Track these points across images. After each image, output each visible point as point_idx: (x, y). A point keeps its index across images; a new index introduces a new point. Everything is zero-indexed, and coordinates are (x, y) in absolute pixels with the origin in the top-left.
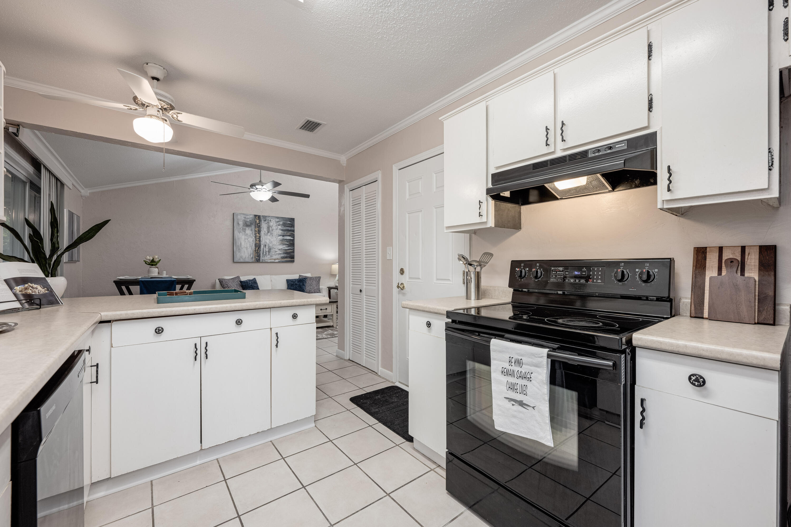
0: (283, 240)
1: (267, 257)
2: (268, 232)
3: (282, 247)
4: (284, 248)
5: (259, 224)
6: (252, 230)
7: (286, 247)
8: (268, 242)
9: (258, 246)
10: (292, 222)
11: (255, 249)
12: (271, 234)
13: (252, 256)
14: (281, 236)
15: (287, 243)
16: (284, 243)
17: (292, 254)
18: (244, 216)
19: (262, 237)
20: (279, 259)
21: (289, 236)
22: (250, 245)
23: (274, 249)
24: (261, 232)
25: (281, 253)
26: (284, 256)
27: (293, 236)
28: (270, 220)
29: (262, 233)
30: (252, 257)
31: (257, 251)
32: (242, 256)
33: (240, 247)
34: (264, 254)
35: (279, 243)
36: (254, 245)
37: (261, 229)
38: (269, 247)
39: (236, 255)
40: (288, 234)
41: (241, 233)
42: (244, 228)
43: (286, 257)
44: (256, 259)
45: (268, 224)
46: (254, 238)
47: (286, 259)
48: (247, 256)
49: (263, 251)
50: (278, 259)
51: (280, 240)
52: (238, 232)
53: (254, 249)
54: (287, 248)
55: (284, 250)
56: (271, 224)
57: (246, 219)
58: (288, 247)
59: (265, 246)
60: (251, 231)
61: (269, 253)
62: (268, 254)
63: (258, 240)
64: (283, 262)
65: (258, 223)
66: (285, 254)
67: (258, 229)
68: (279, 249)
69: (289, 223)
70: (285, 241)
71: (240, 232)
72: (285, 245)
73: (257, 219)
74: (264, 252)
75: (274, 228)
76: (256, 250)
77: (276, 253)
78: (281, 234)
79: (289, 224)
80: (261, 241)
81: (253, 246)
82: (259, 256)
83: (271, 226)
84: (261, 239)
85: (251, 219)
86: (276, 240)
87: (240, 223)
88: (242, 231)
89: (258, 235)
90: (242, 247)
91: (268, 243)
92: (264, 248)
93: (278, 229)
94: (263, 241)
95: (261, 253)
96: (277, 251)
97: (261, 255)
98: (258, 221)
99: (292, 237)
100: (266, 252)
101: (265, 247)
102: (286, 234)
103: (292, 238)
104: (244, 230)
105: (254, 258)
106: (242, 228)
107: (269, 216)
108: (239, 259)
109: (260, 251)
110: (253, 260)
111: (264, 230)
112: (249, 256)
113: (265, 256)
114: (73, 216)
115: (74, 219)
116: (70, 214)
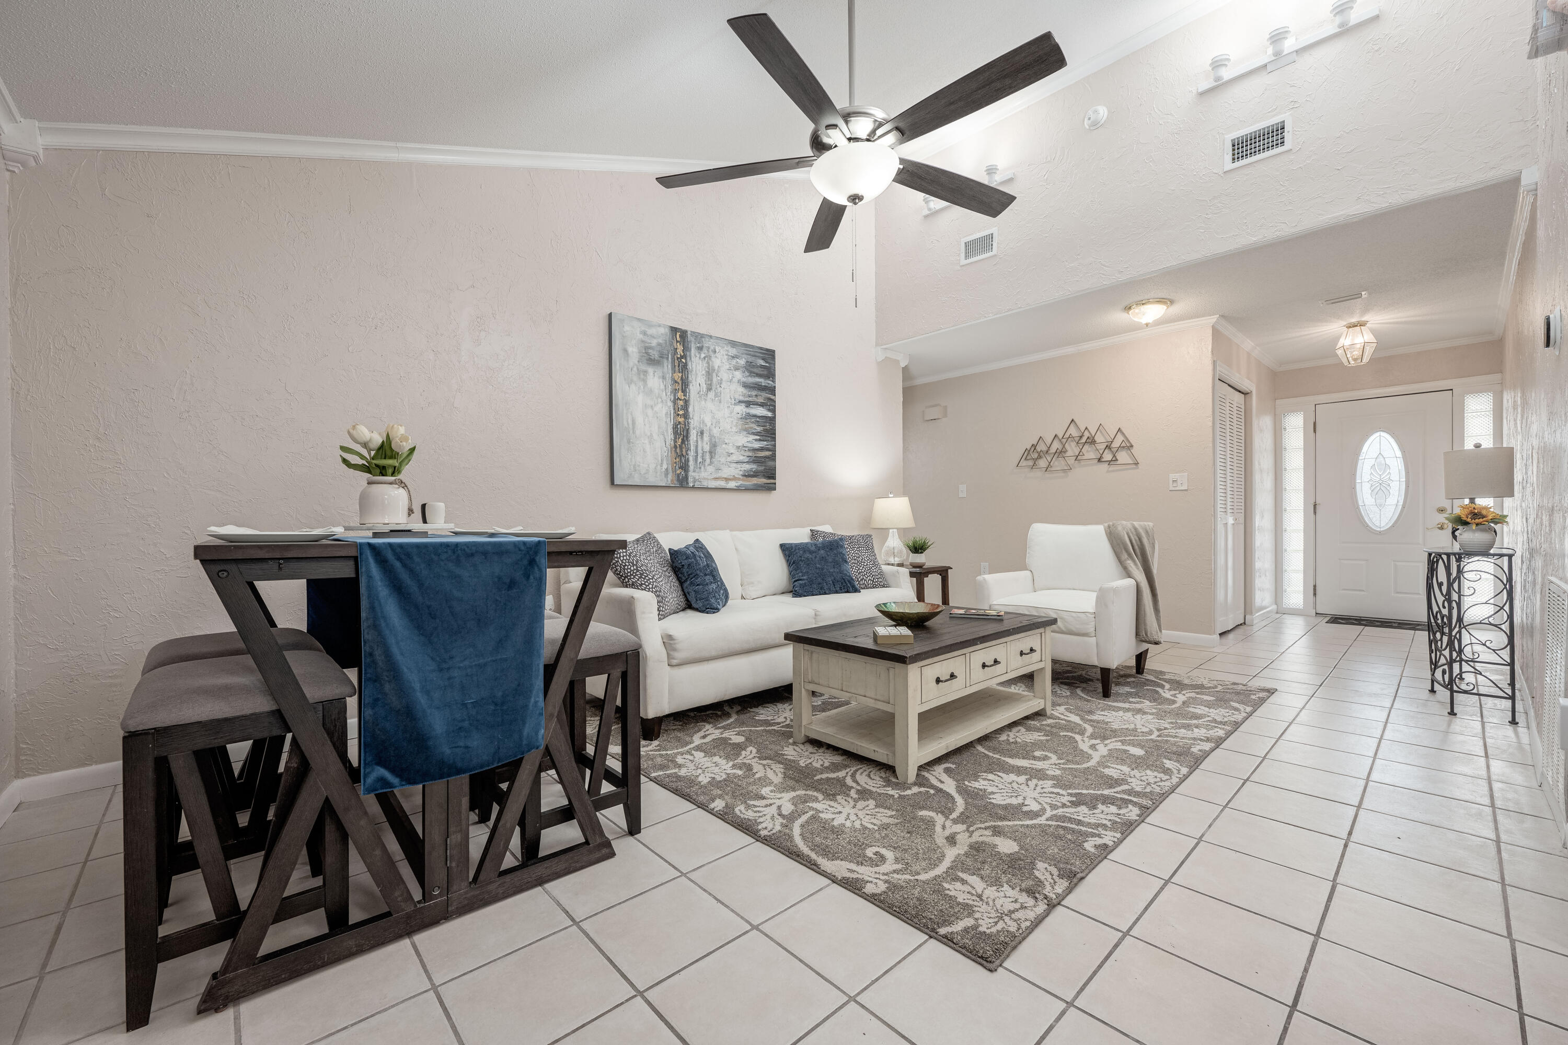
0: (749, 416)
1: (705, 470)
2: (709, 389)
3: (746, 439)
4: (750, 445)
5: (684, 360)
6: (664, 378)
7: (756, 440)
8: (708, 420)
9: (681, 433)
10: (769, 363)
11: (675, 442)
12: (716, 395)
13: (665, 466)
14: (743, 405)
15: (759, 429)
16: (751, 428)
17: (770, 463)
18: (643, 329)
19: (691, 402)
20: (739, 479)
21: (762, 405)
22: (659, 428)
23: (724, 446)
24: (691, 387)
25: (741, 458)
26: (751, 470)
27: (771, 405)
28: (712, 348)
29: (693, 389)
30: (667, 469)
31: (678, 450)
32: (639, 466)
33: (631, 432)
34: (700, 460)
35: (736, 426)
36: (670, 430)
37: (690, 376)
38: (711, 436)
39: (620, 460)
40: (760, 400)
41: (633, 386)
42: (643, 367)
43: (755, 475)
44: (678, 475)
45: (708, 363)
46: (670, 404)
47: (755, 481)
48: (652, 466)
49: (697, 452)
50: (735, 479)
51: (739, 416)
52: (625, 379)
53: (672, 443)
54: (757, 445)
55: (749, 450)
56: (717, 362)
57: (646, 339)
58: (760, 440)
59: (702, 433)
60: (661, 380)
61: (711, 458)
62: (708, 461)
63: (681, 412)
64: (747, 489)
65: (682, 357)
66: (754, 462)
67: (680, 375)
68: (738, 447)
69: (763, 363)
70: (753, 422)
71: (632, 381)
72: (754, 434)
73: (677, 342)
74: (700, 455)
75: (725, 375)
76: (675, 447)
77: (729, 459)
78: (742, 398)
79: (762, 366)
80: (691, 416)
81: (667, 430)
82: (685, 467)
83: (716, 368)
84: (690, 409)
85: (660, 341)
86: (729, 417)
87: (630, 349)
88: (635, 378)
89: (680, 394)
90: (638, 432)
91: (709, 424)
92: (697, 441)
93: (735, 380)
94: (696, 418)
95: (691, 459)
96: (732, 451)
97: (691, 463)
98: (680, 349)
99: (769, 410)
100: (703, 453)
101: (702, 438)
102: (754, 399)
103: (770, 414)
104: (642, 376)
105: (673, 472)
106: (635, 369)
107: (711, 337)
108: (630, 476)
109: (688, 449)
110: (669, 481)
111: (699, 381)
112: (659, 467)
113: (703, 468)
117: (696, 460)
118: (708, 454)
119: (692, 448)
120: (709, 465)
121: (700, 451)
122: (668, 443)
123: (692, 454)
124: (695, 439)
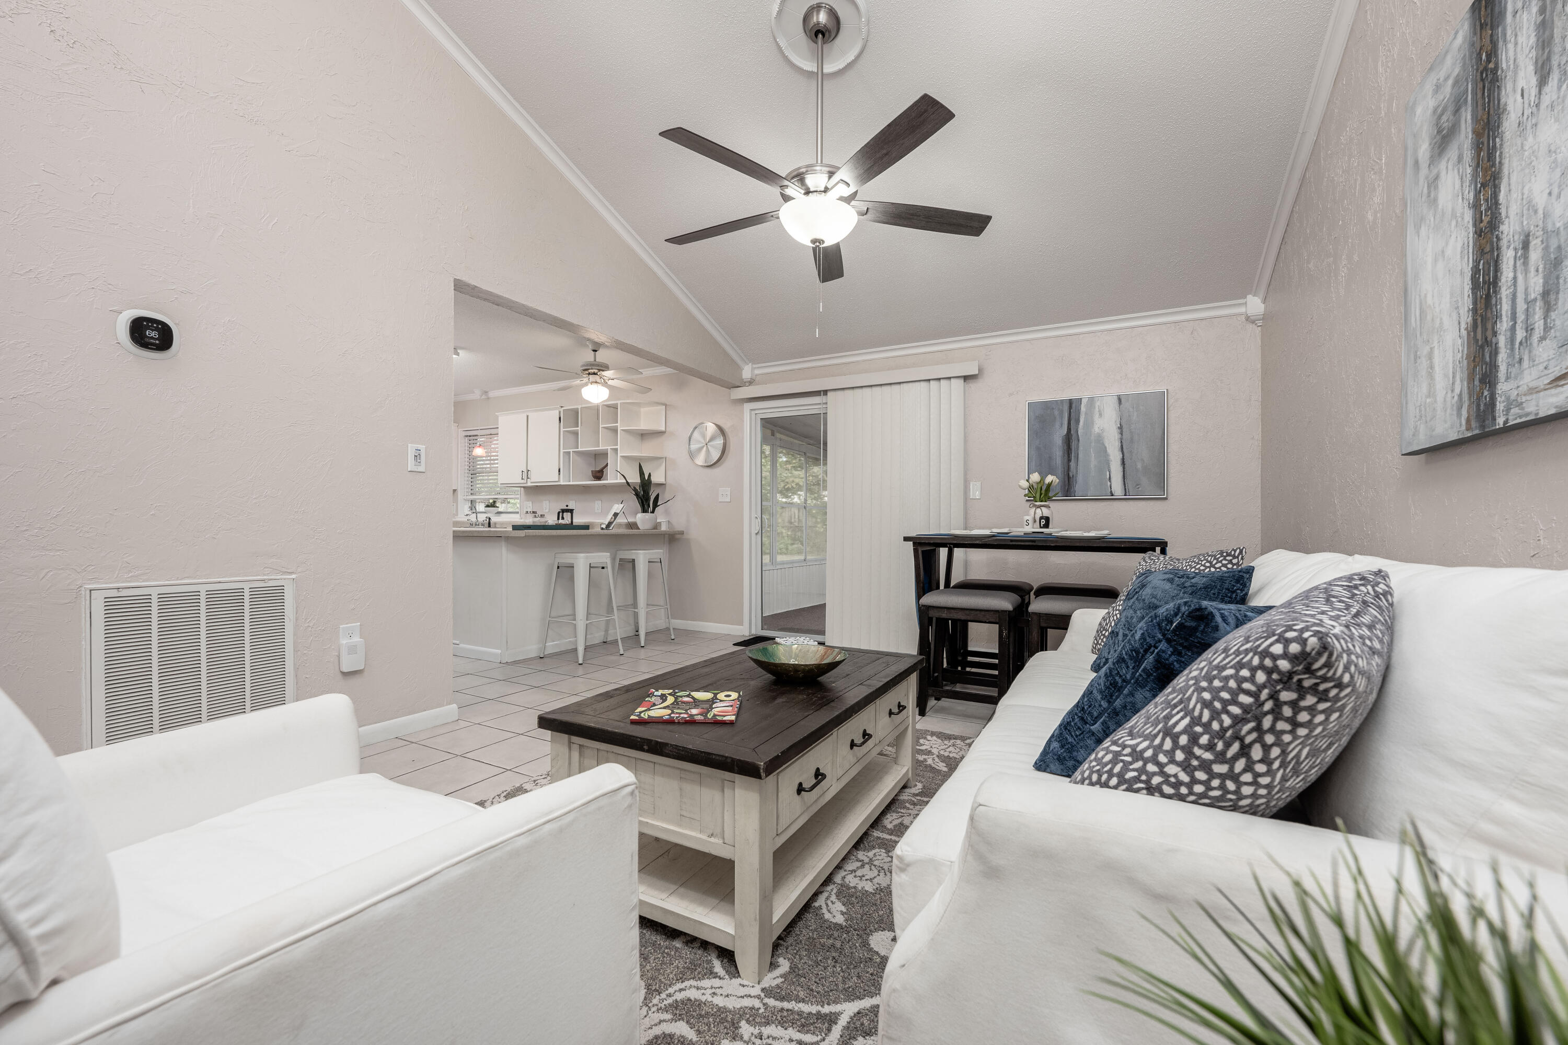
1: (1532, 359)
2: (1544, 79)
5: (1491, 65)
9: (1484, 282)
11: (1475, 311)
13: (1458, 388)
19: (1505, 171)
29: (1509, 124)
30: (1460, 392)
31: (1479, 332)
32: (1425, 404)
33: (1418, 334)
34: (1520, 334)
37: (1502, 94)
39: (1407, 404)
41: (1422, 230)
42: (1433, 174)
44: (1479, 403)
46: (1469, 216)
48: (1440, 398)
49: (1513, 316)
53: (1470, 319)
59: (1526, 245)
60: (1455, 172)
61: (1548, 309)
62: (1539, 325)
63: (1486, 220)
71: (1422, 219)
74: (1521, 317)
76: (1475, 325)
80: (1503, 215)
81: (1463, 294)
82: (1489, 375)
85: (1457, 70)
88: (1423, 209)
90: (1425, 329)
91: (1542, 201)
92: (1515, 278)
94: (1514, 209)
95: (1502, 340)
100: (1529, 303)
101: (1526, 261)
104: (1432, 194)
105: (1469, 397)
106: (1425, 188)
108: (1415, 431)
109: (1498, 316)
110: (1464, 422)
111: (1521, 83)
112: (1450, 392)
113: (1526, 358)
114: (1074, 406)
115: (1083, 409)
116: (1047, 406)
117: (1512, 339)
118: (1539, 304)
119: (1505, 307)
120: (1543, 339)
121: (1521, 306)
122: (1463, 326)
123: (1503, 326)
124: (1511, 275)
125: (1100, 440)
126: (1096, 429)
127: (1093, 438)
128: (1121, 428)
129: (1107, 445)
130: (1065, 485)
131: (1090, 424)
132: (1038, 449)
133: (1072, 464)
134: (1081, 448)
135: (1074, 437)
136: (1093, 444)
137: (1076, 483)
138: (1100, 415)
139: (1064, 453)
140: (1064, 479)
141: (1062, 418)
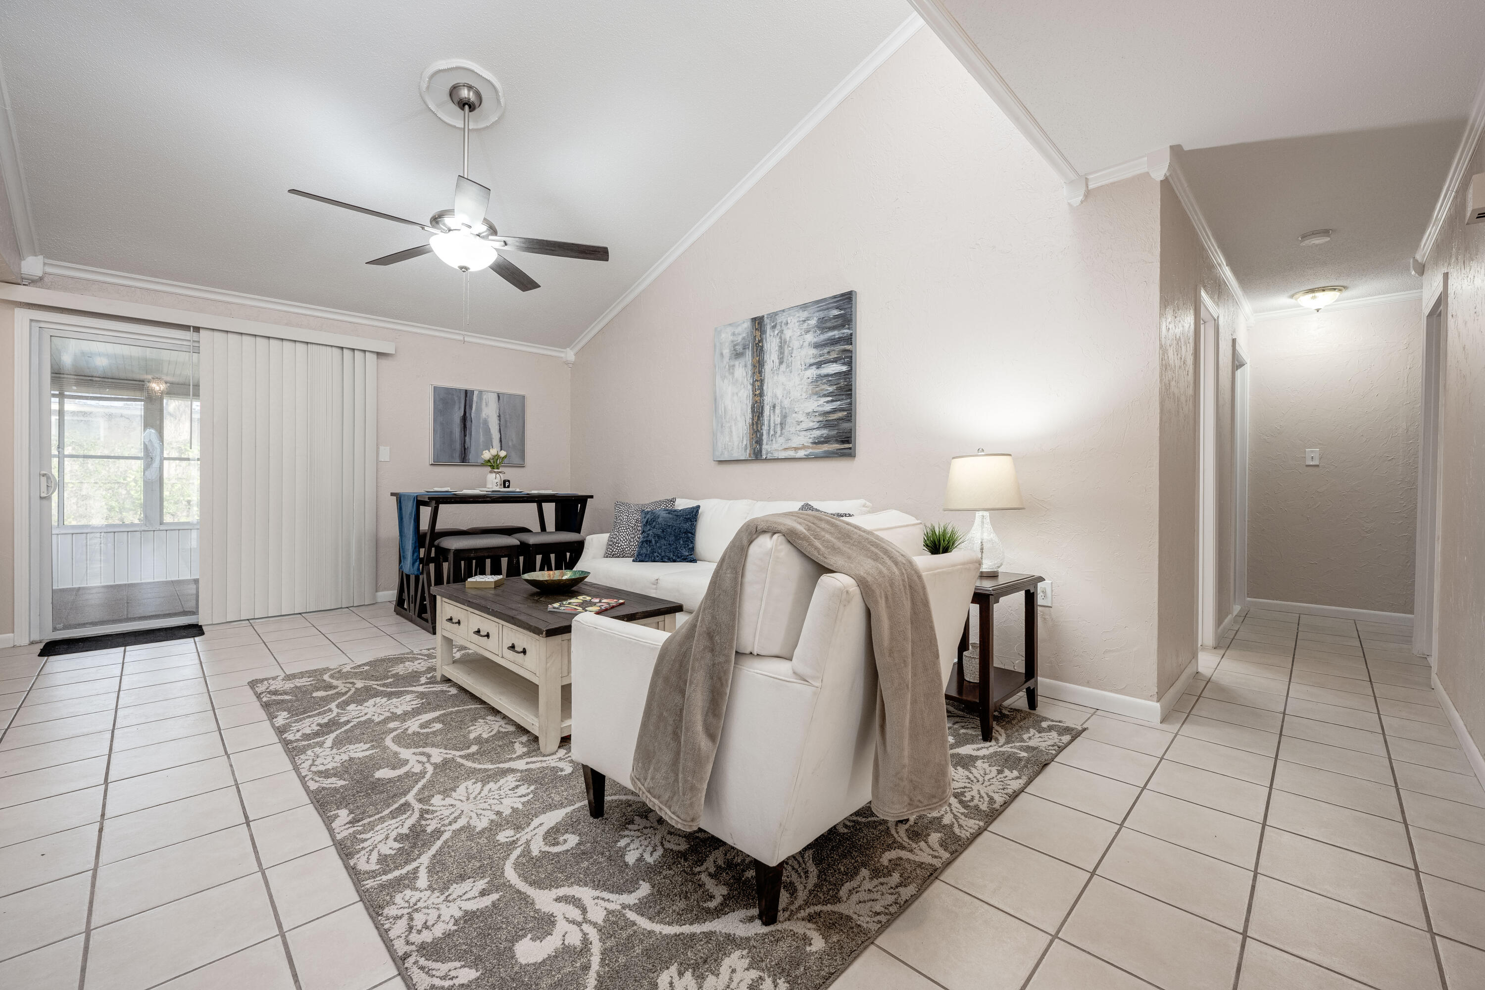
0: (820, 377)
1: (776, 441)
2: (781, 363)
3: (816, 404)
4: (820, 409)
5: (760, 344)
6: (746, 366)
7: (828, 402)
8: (779, 393)
9: (757, 412)
10: (844, 309)
11: (753, 419)
12: (788, 366)
13: (745, 443)
14: (814, 367)
15: (831, 389)
16: (822, 390)
17: (845, 425)
18: (733, 330)
19: (766, 381)
20: (808, 447)
21: (835, 361)
22: (741, 410)
23: (794, 415)
24: (766, 366)
25: (811, 425)
26: (821, 436)
27: (848, 358)
28: (784, 321)
29: (768, 367)
30: (746, 445)
31: (755, 427)
32: (729, 445)
33: (725, 417)
34: (772, 432)
35: (806, 391)
36: (749, 410)
37: (765, 356)
38: (782, 408)
39: (717, 442)
40: (834, 355)
41: (726, 380)
42: (732, 363)
43: (826, 440)
44: (754, 449)
45: (781, 338)
46: (750, 387)
47: (826, 447)
48: (736, 444)
49: (769, 426)
50: (804, 447)
51: (810, 381)
52: (721, 377)
53: (751, 421)
54: (828, 407)
55: (820, 415)
56: (788, 334)
57: (735, 338)
58: (832, 401)
59: (774, 407)
60: (744, 369)
61: (782, 429)
62: (779, 432)
63: (758, 392)
64: (817, 457)
65: (759, 341)
66: (825, 427)
67: (758, 358)
68: (808, 414)
69: (836, 312)
70: (824, 383)
71: (726, 377)
72: (825, 396)
73: (756, 329)
74: (772, 428)
75: (795, 344)
76: (753, 424)
77: (799, 428)
78: (813, 361)
79: (836, 317)
80: (765, 394)
81: (747, 412)
82: (759, 442)
83: (788, 339)
84: (765, 388)
85: (744, 335)
86: (799, 385)
87: (725, 352)
88: (727, 374)
89: (757, 376)
90: (728, 417)
91: (780, 397)
92: (770, 415)
93: (806, 344)
94: (770, 394)
95: (765, 433)
96: (802, 419)
97: (765, 437)
98: (758, 335)
99: (844, 364)
100: (775, 425)
101: (774, 412)
102: (827, 357)
103: (844, 368)
104: (732, 370)
105: (750, 447)
106: (728, 366)
107: (783, 311)
108: (722, 453)
109: (763, 424)
110: (748, 455)
111: (772, 358)
112: (741, 443)
113: (774, 440)
114: (468, 395)
115: (475, 398)
116: (449, 391)
117: (769, 433)
118: (779, 426)
119: (766, 423)
120: (780, 436)
121: (772, 425)
122: (747, 422)
123: (765, 428)
124: (768, 414)
125: (486, 422)
126: (483, 415)
127: (481, 421)
128: (499, 416)
129: (490, 427)
130: (462, 454)
131: (479, 410)
132: (442, 424)
133: (467, 438)
134: (473, 428)
135: (468, 418)
136: (482, 425)
137: (470, 453)
138: (486, 405)
139: (461, 429)
140: (461, 449)
141: (460, 402)
